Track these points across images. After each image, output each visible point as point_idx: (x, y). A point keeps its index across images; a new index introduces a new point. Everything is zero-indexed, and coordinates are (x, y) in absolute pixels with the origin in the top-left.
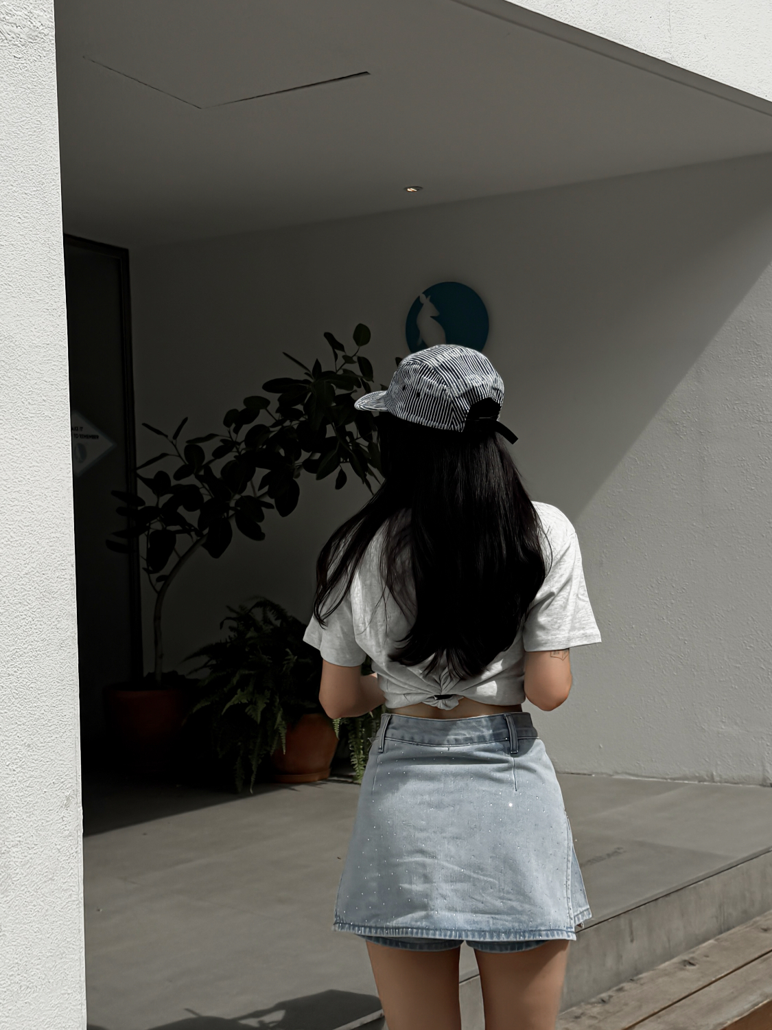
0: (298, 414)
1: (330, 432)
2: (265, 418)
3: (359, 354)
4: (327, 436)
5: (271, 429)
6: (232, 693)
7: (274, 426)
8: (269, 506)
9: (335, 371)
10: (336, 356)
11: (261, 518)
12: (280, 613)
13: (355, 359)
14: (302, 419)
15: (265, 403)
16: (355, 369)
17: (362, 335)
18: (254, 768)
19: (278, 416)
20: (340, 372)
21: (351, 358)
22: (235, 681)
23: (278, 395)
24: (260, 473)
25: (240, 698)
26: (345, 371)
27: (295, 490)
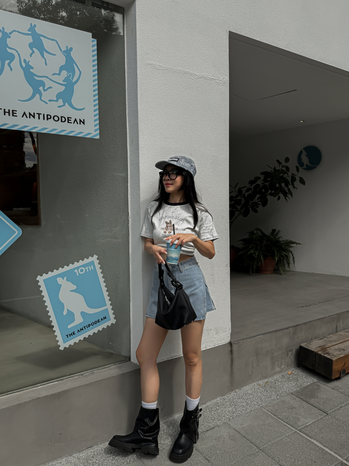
0: (268, 181)
1: (277, 185)
2: (259, 182)
3: (286, 165)
4: (277, 186)
5: (261, 185)
6: (249, 250)
7: (262, 184)
8: (260, 205)
9: (279, 169)
10: (280, 166)
11: (258, 207)
12: (261, 231)
13: (285, 166)
14: (270, 182)
15: (259, 178)
16: (284, 169)
17: (287, 160)
18: (255, 269)
19: (263, 182)
20: (281, 170)
21: (284, 166)
22: (250, 247)
23: (264, 176)
24: (258, 196)
25: (252, 251)
26: (282, 170)
27: (267, 200)
